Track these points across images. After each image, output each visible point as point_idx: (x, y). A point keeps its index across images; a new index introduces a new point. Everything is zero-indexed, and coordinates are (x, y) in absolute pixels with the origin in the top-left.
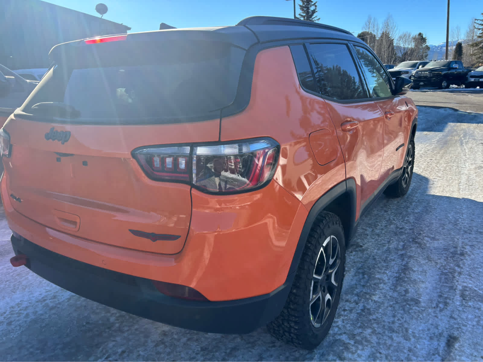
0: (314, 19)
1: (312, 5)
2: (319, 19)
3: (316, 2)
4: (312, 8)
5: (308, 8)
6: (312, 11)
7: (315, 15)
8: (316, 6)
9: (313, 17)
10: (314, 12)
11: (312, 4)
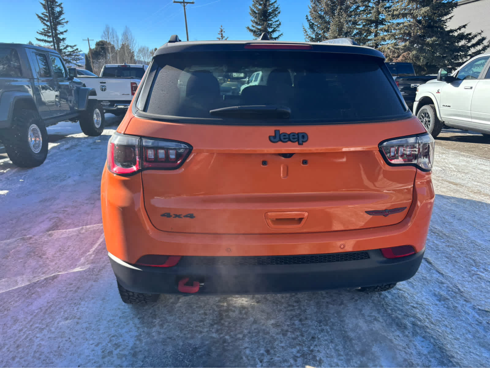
0: (61, 21)
1: (57, 6)
2: (67, 22)
3: (61, 3)
4: (58, 9)
5: (53, 9)
6: (58, 12)
7: (62, 17)
8: (61, 8)
9: (60, 19)
10: (61, 13)
11: (57, 4)
